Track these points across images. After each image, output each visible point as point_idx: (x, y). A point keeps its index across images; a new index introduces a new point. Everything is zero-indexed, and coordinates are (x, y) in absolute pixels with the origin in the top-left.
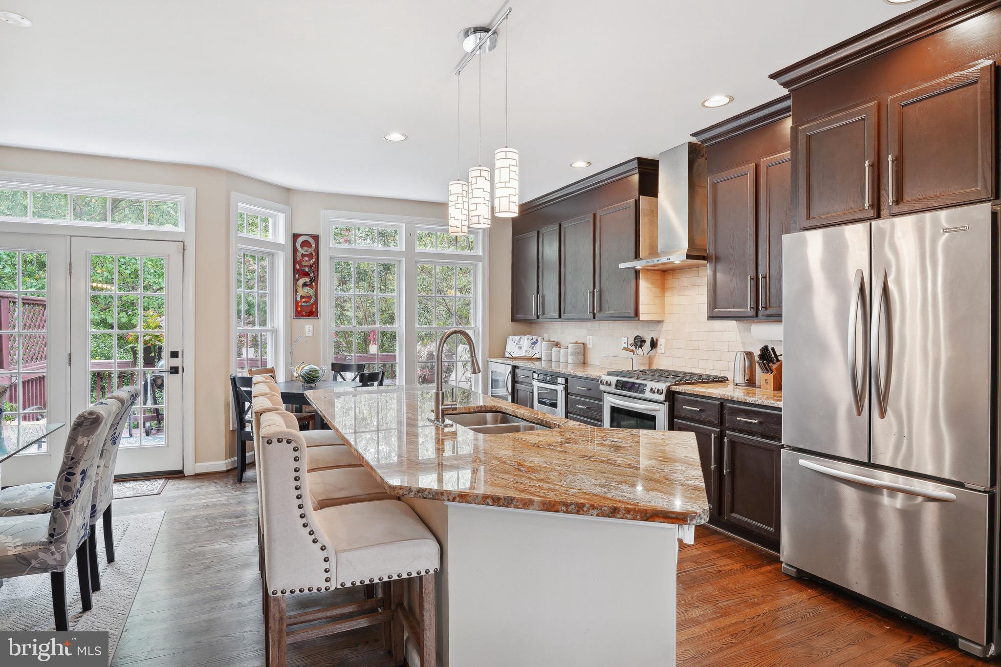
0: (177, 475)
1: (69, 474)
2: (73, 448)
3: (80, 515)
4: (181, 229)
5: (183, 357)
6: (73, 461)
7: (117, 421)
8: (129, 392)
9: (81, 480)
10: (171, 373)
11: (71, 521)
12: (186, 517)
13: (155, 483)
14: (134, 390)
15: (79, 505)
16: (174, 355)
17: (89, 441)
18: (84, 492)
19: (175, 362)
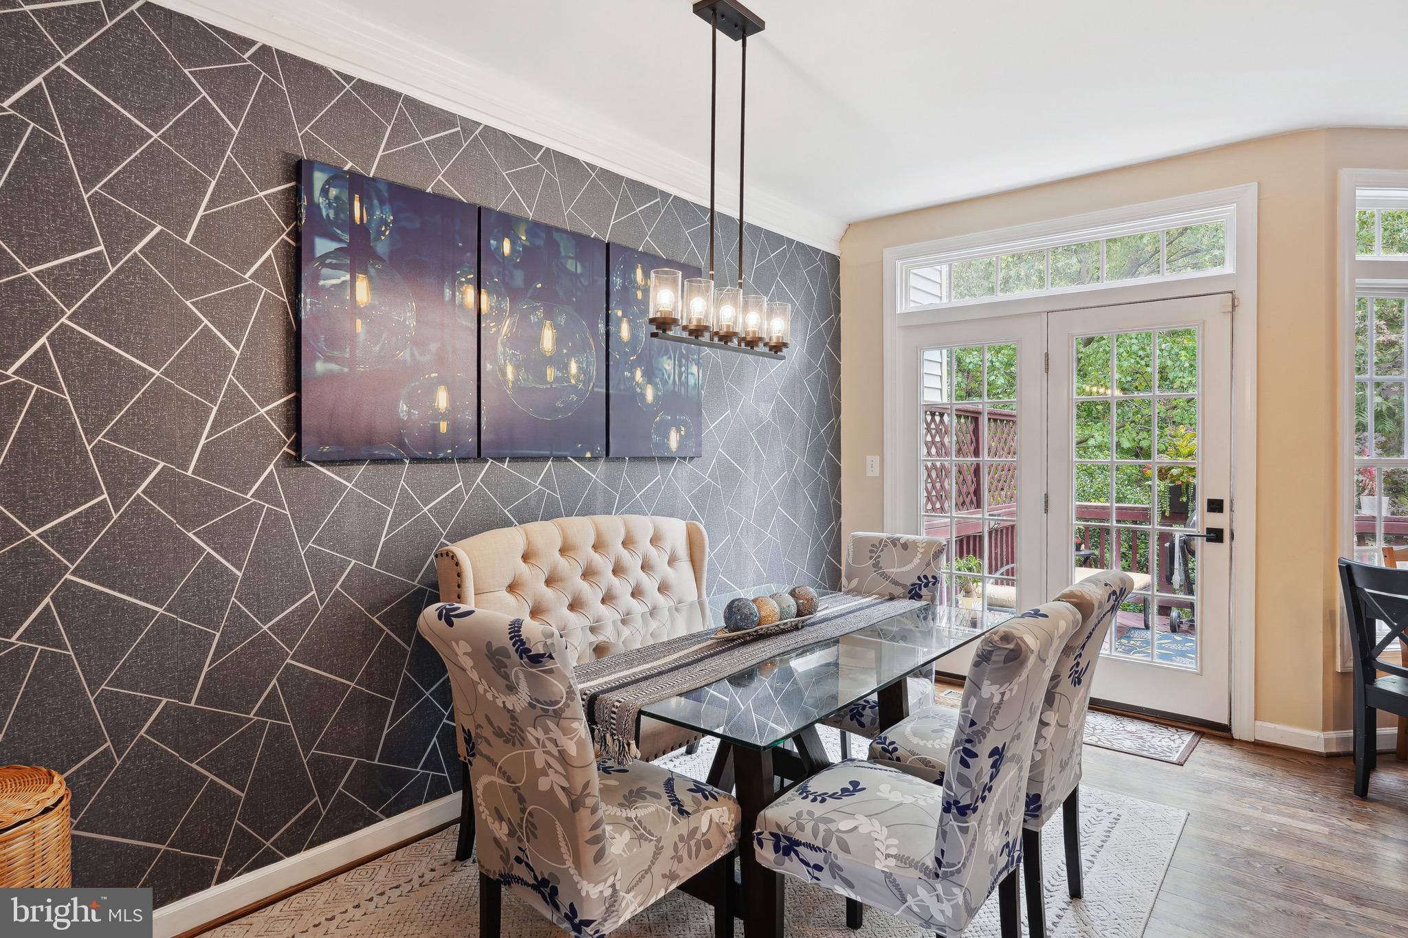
0: (1217, 732)
1: (966, 751)
2: (973, 702)
3: (993, 831)
4: (1228, 268)
5: (1231, 510)
6: (974, 728)
7: (1080, 642)
8: (1106, 585)
9: (992, 767)
10: (1209, 540)
11: (973, 845)
12: (1232, 845)
13: (1176, 737)
14: (1119, 583)
15: (990, 813)
16: (1215, 506)
17: (1003, 694)
18: (1002, 787)
19: (1216, 521)
